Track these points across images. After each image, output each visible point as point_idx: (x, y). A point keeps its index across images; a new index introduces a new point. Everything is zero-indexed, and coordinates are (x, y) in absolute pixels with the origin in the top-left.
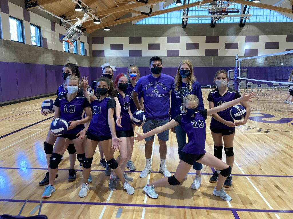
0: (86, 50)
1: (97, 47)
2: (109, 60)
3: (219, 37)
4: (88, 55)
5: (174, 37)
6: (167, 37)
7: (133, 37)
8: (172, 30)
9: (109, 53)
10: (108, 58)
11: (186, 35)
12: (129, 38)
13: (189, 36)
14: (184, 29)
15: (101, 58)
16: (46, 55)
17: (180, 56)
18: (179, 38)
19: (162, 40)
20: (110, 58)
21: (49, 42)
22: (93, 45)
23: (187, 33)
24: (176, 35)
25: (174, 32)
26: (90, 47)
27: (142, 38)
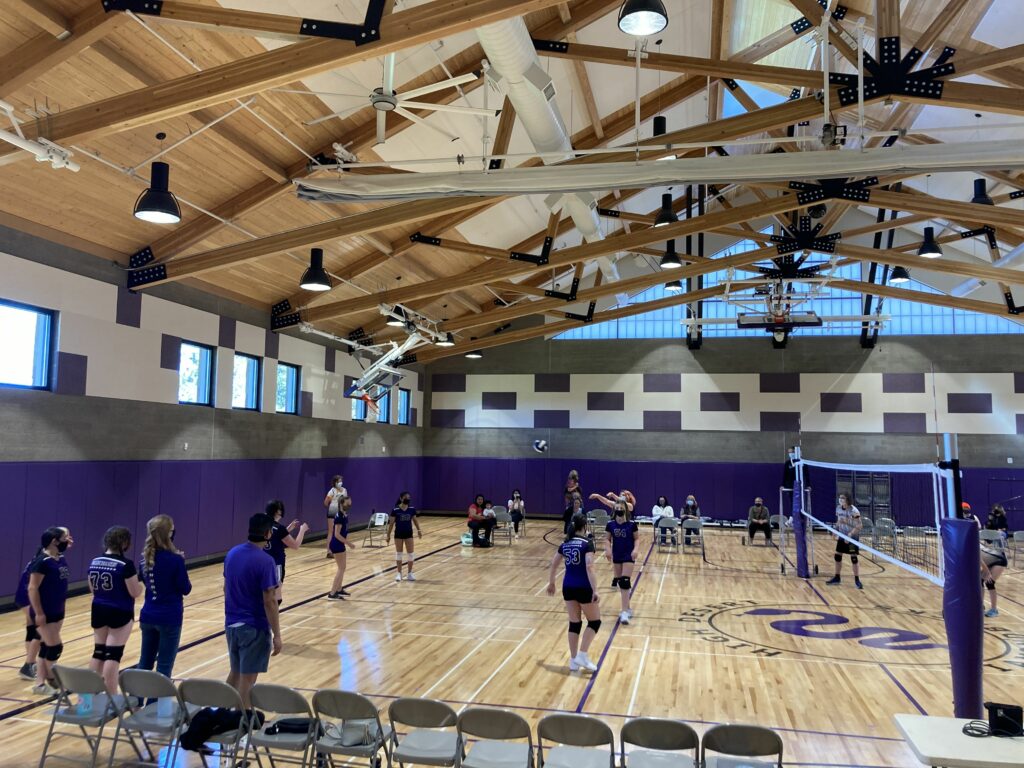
0: (414, 411)
1: (445, 401)
2: (478, 436)
3: (801, 375)
4: (420, 423)
5: (666, 376)
6: (645, 376)
7: (547, 375)
8: (659, 354)
9: (479, 418)
10: (473, 432)
11: (701, 369)
12: (533, 376)
13: (708, 372)
14: (694, 354)
15: (455, 431)
16: (306, 434)
17: (683, 428)
18: (679, 377)
19: (630, 384)
20: (480, 431)
21: (317, 400)
22: (434, 394)
23: (702, 364)
24: (670, 369)
25: (665, 362)
26: (427, 401)
27: (572, 376)
